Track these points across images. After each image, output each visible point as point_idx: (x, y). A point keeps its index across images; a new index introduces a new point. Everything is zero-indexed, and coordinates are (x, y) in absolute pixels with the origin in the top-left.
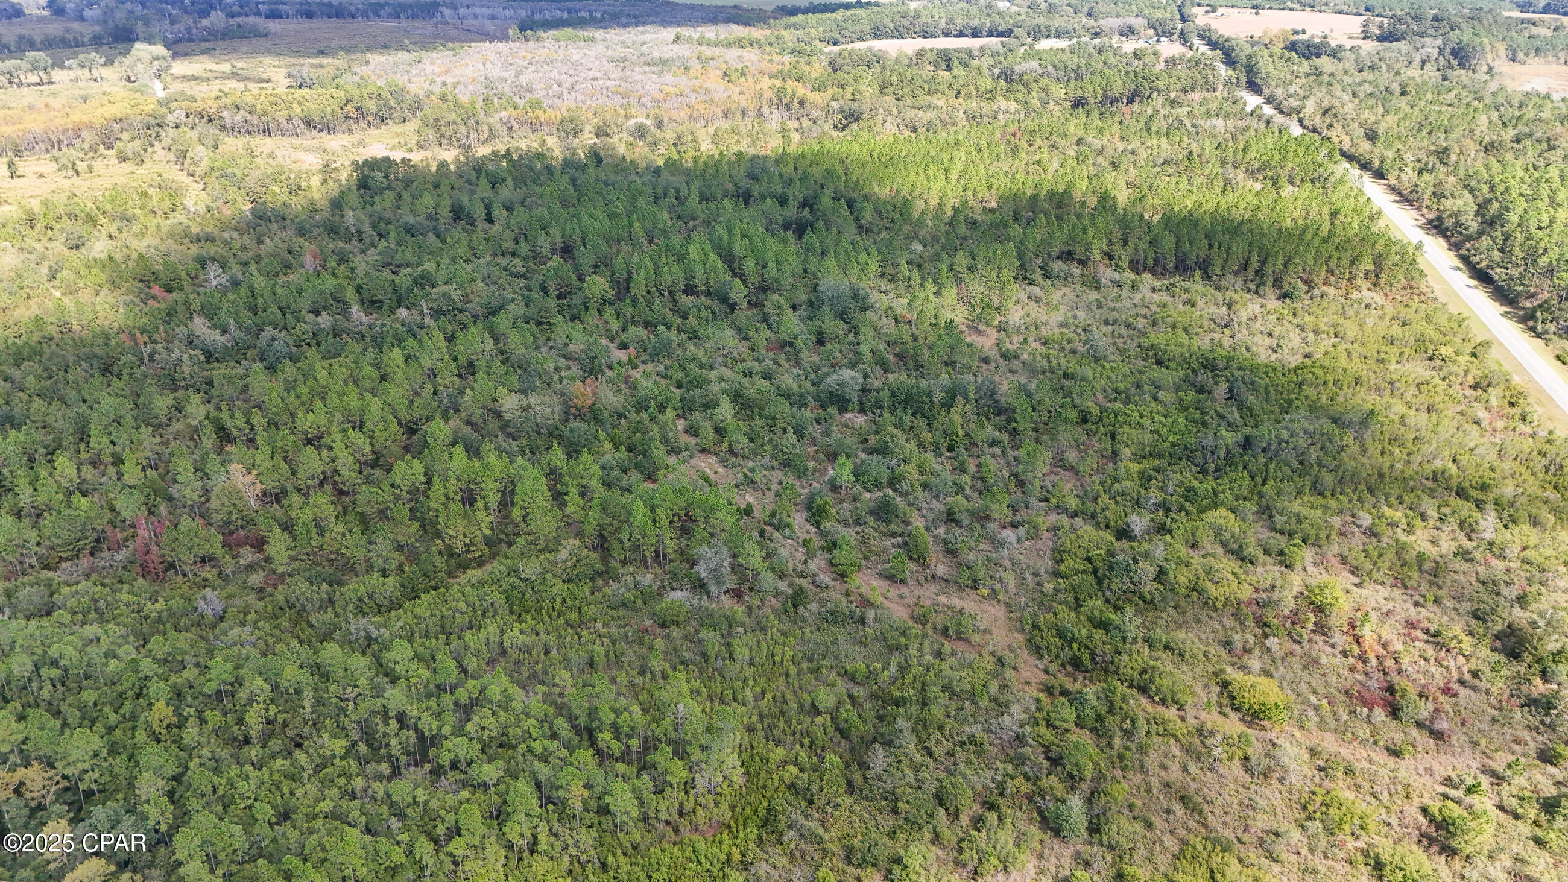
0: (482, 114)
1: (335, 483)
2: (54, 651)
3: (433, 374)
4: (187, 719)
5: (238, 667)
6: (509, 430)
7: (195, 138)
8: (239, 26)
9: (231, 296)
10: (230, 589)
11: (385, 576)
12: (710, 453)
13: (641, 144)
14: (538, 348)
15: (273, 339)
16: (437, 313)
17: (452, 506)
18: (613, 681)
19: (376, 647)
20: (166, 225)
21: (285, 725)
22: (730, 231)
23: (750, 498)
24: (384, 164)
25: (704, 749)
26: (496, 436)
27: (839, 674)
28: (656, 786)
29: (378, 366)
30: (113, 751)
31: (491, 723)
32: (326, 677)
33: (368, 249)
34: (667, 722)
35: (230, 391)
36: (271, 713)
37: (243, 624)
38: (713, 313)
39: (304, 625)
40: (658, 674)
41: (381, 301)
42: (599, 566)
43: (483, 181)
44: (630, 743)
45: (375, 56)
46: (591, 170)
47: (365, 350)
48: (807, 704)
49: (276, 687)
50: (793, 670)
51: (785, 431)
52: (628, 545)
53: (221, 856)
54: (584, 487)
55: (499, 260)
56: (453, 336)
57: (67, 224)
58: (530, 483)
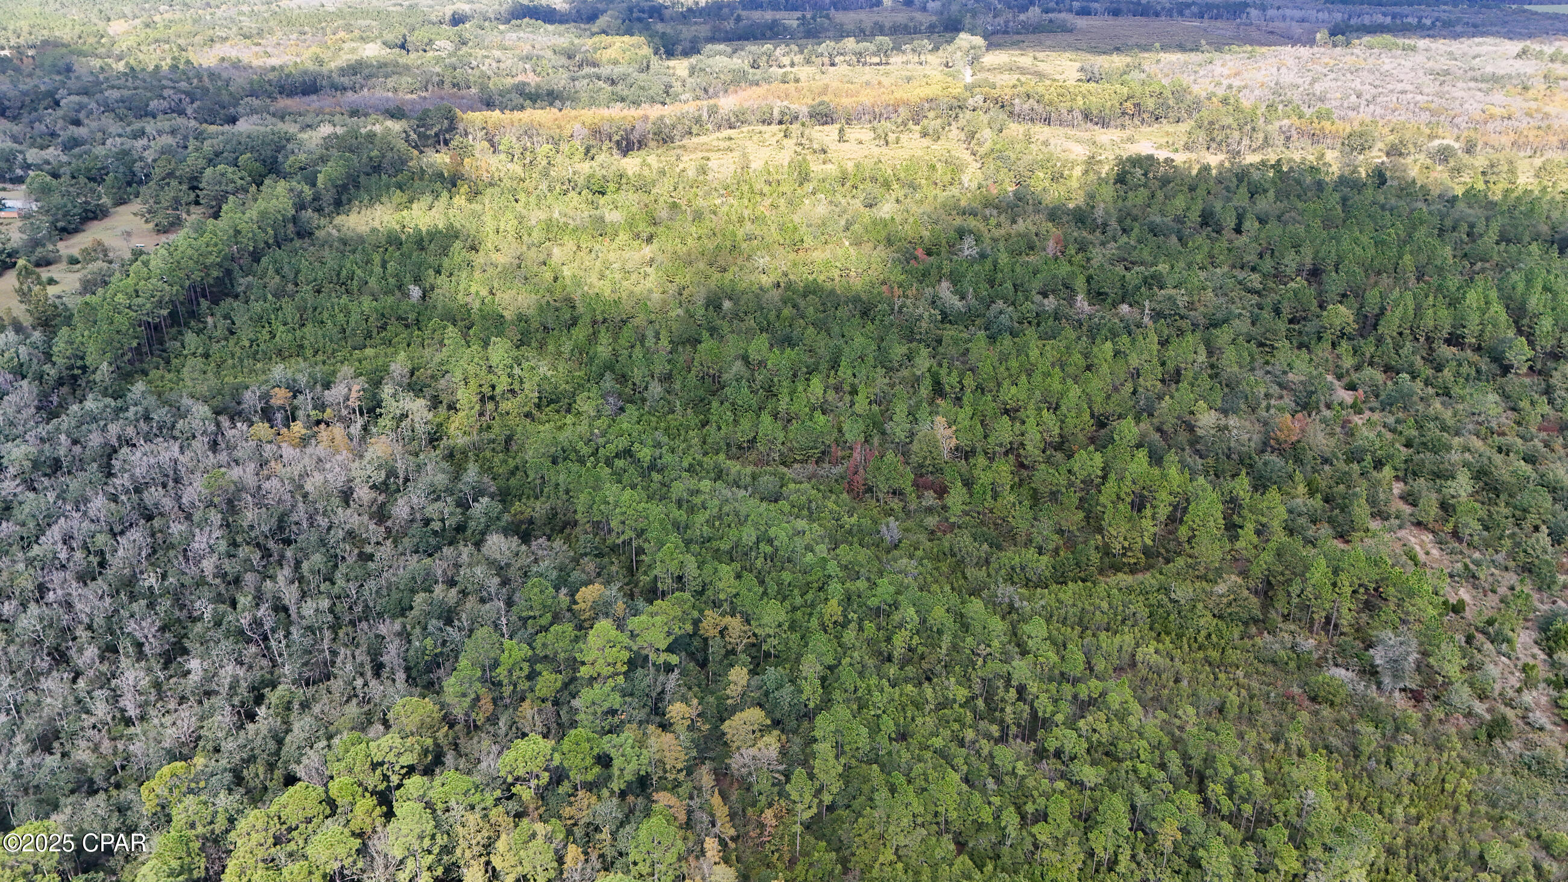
0: (1262, 120)
1: (1018, 456)
2: (772, 532)
3: (1137, 374)
4: (850, 622)
5: (898, 593)
6: (1198, 447)
7: (986, 122)
8: (1051, 21)
9: (976, 267)
10: (909, 523)
11: (1040, 554)
12: (1426, 528)
13: (1440, 168)
14: (1252, 370)
15: (1001, 313)
16: (1157, 315)
17: (1121, 506)
18: (1241, 736)
19: (1015, 617)
20: (942, 196)
21: (922, 657)
22: (1529, 281)
23: (1465, 594)
24: (1146, 163)
25: (1327, 849)
26: (1183, 450)
27: (1528, 835)
28: (1260, 863)
29: (1086, 356)
30: (792, 628)
31: (1103, 727)
32: (966, 627)
33: (1108, 242)
34: (1292, 803)
35: (953, 351)
36: (914, 642)
37: (911, 557)
38: (1478, 371)
39: (959, 574)
40: (1294, 748)
41: (1107, 294)
42: (1257, 613)
43: (1243, 190)
44: (1242, 807)
45: (1167, 55)
46: (1369, 192)
47: (1079, 338)
48: (1474, 852)
49: (923, 621)
50: (1465, 808)
51: (1536, 529)
52: (1295, 600)
53: (847, 748)
54: (1263, 525)
55: (1236, 272)
56: (1167, 341)
57: (868, 185)
58: (1204, 505)
